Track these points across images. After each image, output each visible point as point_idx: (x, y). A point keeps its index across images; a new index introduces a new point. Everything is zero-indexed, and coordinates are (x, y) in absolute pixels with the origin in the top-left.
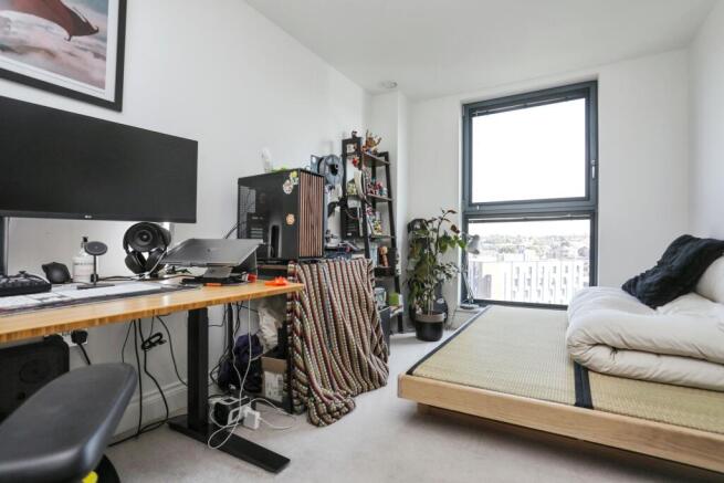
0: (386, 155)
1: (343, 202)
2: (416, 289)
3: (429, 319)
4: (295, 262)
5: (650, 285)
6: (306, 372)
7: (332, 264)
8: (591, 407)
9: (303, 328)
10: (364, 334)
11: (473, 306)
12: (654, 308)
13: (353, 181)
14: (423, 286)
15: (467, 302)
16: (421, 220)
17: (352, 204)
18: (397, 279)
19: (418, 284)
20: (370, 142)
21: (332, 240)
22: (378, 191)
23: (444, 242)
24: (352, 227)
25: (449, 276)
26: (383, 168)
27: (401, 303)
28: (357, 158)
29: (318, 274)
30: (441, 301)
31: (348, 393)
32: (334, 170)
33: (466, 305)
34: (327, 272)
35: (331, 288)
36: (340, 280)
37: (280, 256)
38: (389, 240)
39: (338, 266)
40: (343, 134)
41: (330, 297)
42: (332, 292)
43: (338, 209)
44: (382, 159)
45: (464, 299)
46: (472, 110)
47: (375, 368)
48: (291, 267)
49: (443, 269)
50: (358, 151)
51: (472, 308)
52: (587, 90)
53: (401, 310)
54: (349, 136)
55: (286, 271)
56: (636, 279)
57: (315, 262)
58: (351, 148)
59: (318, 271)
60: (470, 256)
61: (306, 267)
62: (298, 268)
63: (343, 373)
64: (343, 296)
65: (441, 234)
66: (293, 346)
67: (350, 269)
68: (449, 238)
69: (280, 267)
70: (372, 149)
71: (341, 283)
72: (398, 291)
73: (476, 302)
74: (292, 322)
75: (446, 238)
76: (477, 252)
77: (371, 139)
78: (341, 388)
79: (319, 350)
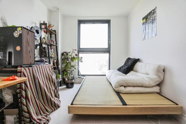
0: (55, 31)
1: (41, 44)
2: (65, 73)
3: (70, 82)
4: (21, 67)
5: (125, 69)
6: (29, 112)
7: (38, 67)
8: (126, 105)
9: (26, 95)
10: (52, 91)
11: (81, 76)
12: (126, 74)
13: (44, 38)
14: (67, 72)
15: (79, 75)
16: (66, 52)
17: (44, 46)
18: (59, 70)
19: (66, 72)
20: (50, 26)
21: (37, 58)
22: (52, 42)
23: (73, 59)
24: (44, 54)
25: (75, 69)
26: (54, 35)
27: (61, 77)
28: (45, 30)
29: (33, 71)
30: (72, 76)
31: (47, 114)
32: (37, 32)
33: (79, 76)
34: (36, 70)
35: (38, 76)
36: (42, 72)
37: (13, 64)
38: (56, 58)
39: (41, 68)
40: (40, 21)
41: (38, 79)
42: (39, 77)
43: (38, 47)
44: (54, 32)
45: (78, 75)
46: (80, 22)
47: (56, 102)
48: (19, 69)
49: (73, 66)
50: (46, 28)
51: (81, 77)
52: (108, 22)
53: (61, 80)
54: (42, 22)
55: (17, 71)
56: (120, 68)
57: (31, 66)
58: (43, 27)
59: (32, 70)
60: (80, 63)
61: (27, 69)
62: (23, 69)
63: (44, 107)
64: (43, 78)
65: (72, 57)
66: (22, 103)
67: (45, 68)
68: (75, 58)
69: (13, 69)
70: (51, 28)
71: (42, 74)
72: (59, 74)
73: (82, 75)
74: (20, 93)
75: (74, 58)
76: (82, 62)
77: (50, 25)
78: (44, 113)
79: (34, 101)
